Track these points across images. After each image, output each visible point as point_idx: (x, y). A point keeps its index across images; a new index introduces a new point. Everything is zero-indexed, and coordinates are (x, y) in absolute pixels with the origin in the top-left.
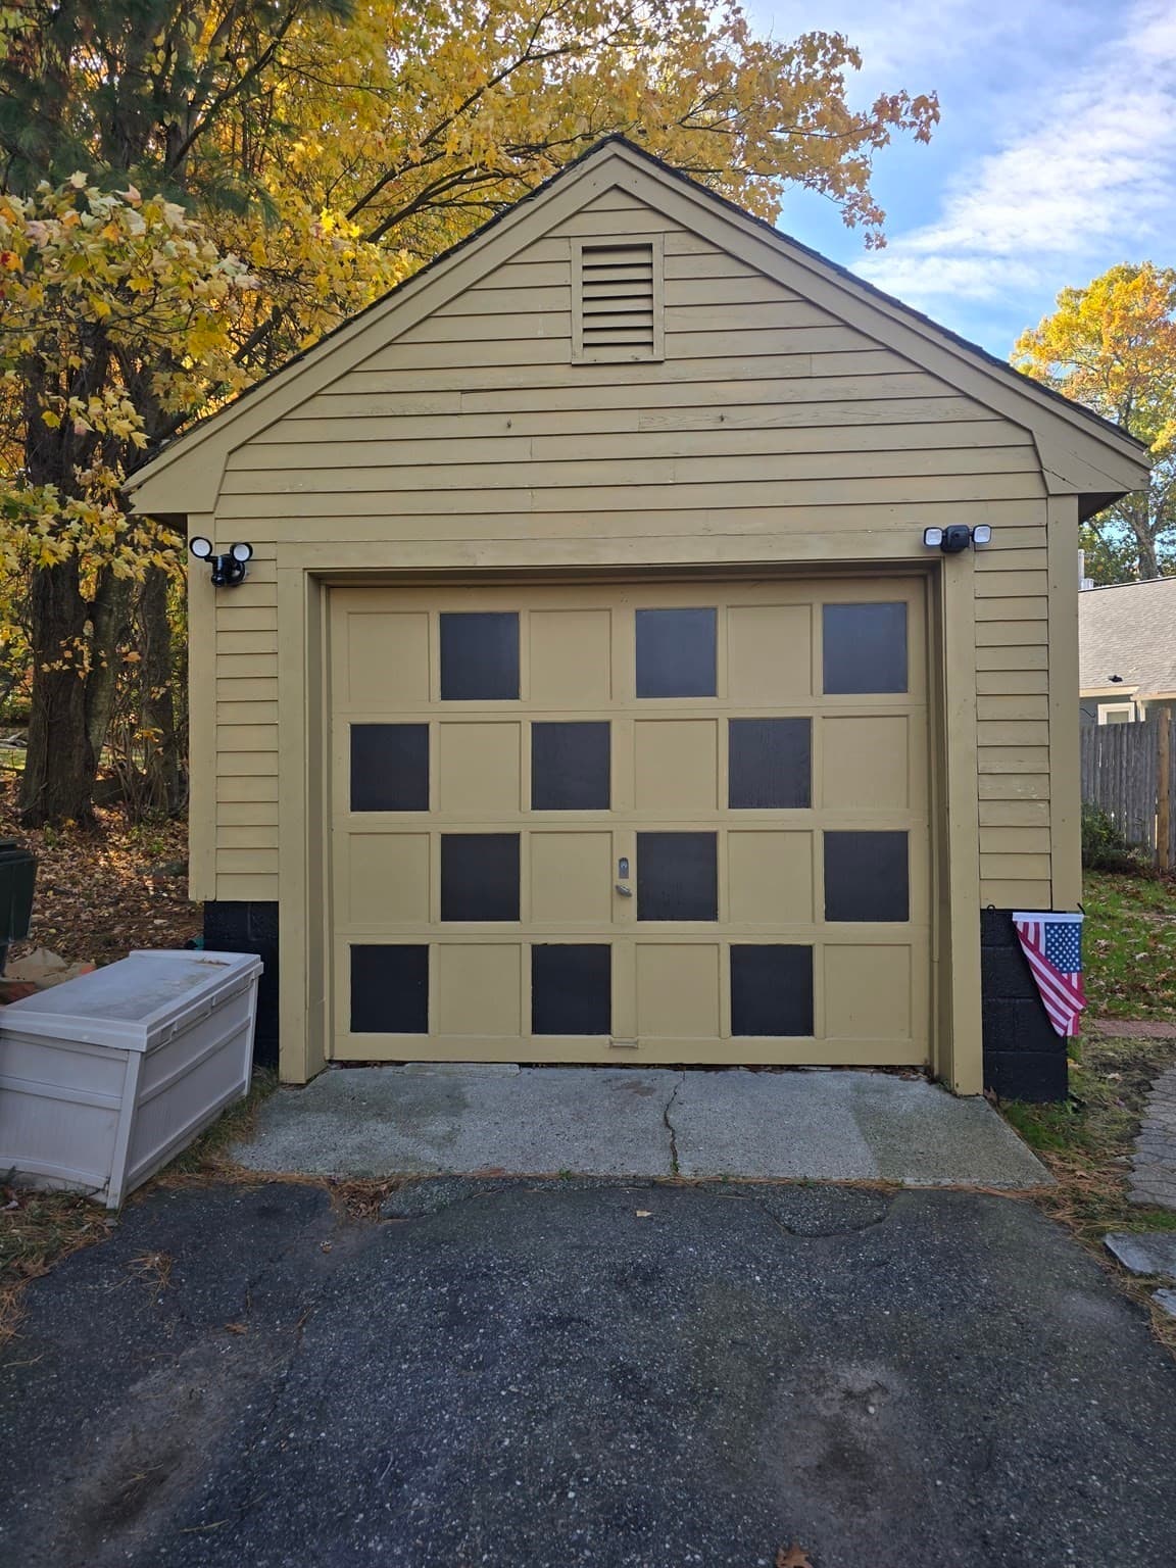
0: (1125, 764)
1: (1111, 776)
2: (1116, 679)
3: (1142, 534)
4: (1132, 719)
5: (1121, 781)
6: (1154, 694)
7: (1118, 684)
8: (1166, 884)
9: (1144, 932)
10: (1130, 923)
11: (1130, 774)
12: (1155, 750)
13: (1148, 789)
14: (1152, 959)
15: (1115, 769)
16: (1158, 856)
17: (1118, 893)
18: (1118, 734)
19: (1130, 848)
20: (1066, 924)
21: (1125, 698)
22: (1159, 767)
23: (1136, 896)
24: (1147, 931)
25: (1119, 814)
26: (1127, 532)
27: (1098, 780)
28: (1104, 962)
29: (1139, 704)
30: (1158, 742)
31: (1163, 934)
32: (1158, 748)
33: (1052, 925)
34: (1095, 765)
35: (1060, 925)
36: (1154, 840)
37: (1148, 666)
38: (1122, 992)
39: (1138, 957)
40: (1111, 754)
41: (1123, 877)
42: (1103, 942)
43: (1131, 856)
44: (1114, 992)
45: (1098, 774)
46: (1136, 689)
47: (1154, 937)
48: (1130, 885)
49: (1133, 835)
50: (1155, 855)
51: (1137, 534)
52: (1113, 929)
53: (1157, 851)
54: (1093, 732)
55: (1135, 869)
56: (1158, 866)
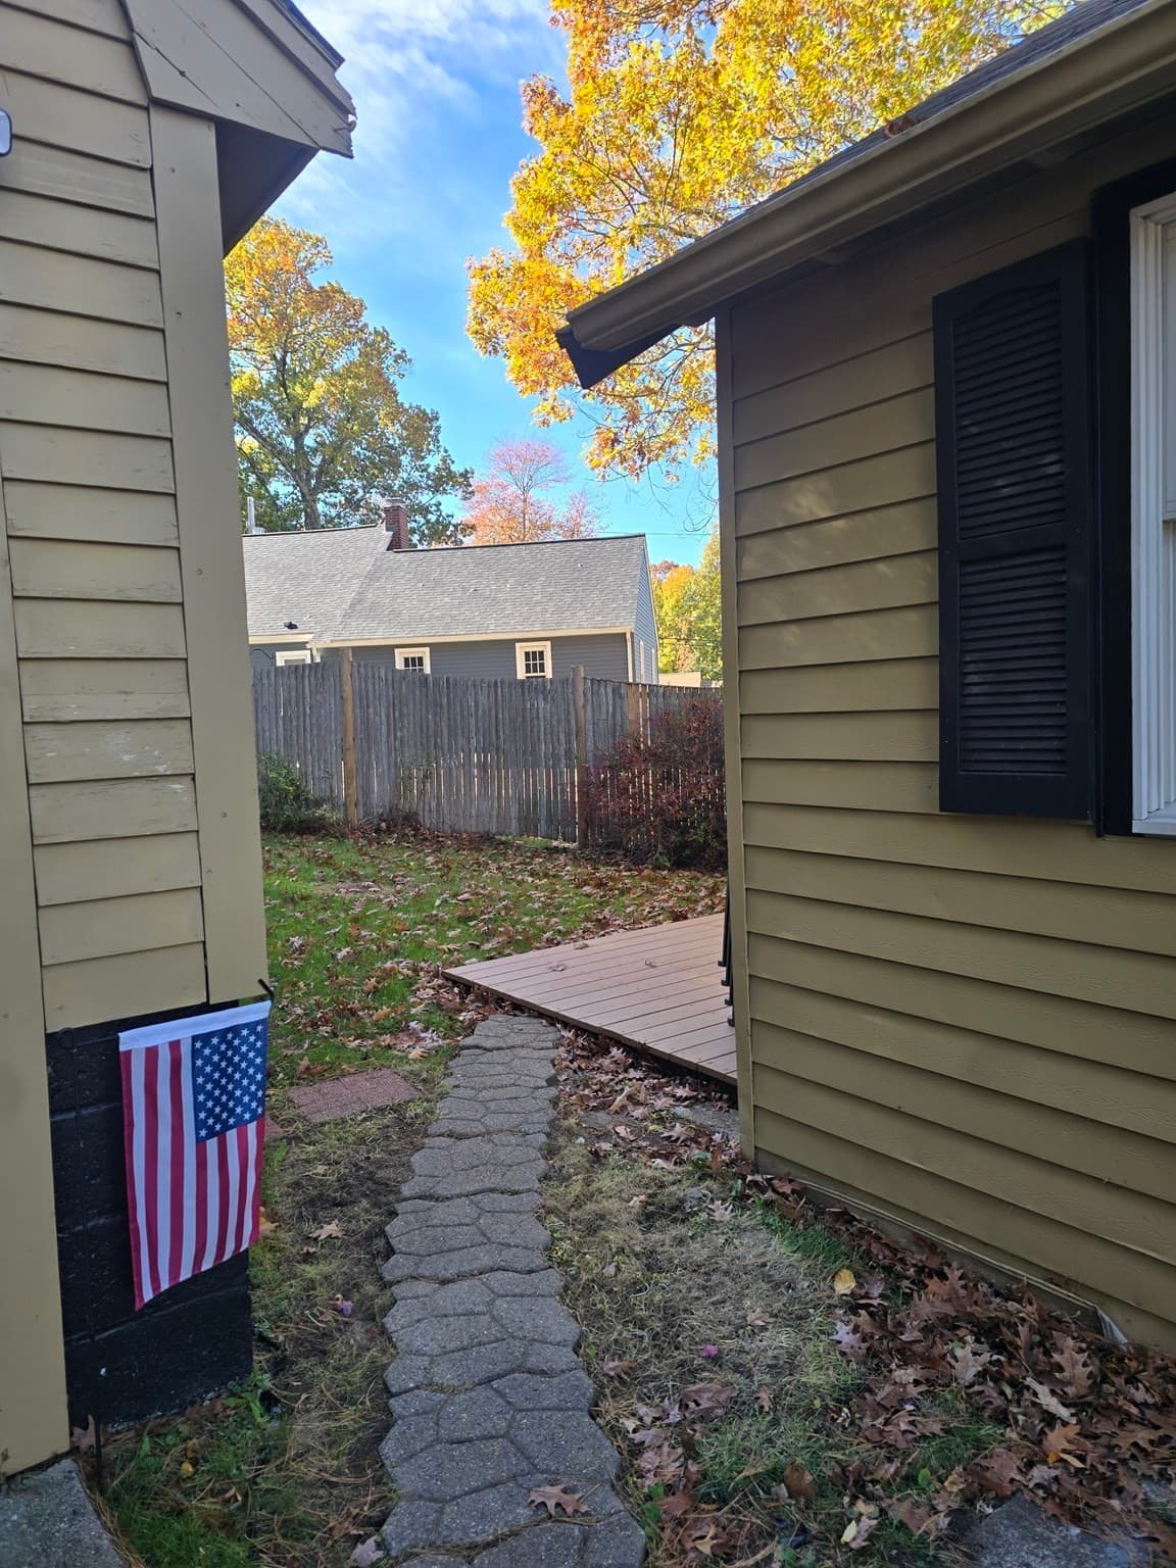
0: (308, 711)
1: (295, 724)
2: (291, 626)
3: (306, 491)
4: (309, 661)
5: (305, 730)
6: (327, 642)
7: (294, 631)
8: (356, 843)
9: (343, 915)
10: (326, 903)
11: (314, 722)
12: (338, 695)
13: (333, 737)
14: (357, 954)
15: (298, 717)
16: (346, 811)
17: (308, 861)
18: (299, 676)
19: (318, 804)
20: (236, 1030)
21: (301, 646)
22: (343, 713)
23: (328, 862)
24: (346, 911)
25: (304, 764)
26: (291, 489)
27: (281, 730)
28: (301, 972)
29: (315, 652)
30: (341, 686)
31: (363, 912)
32: (341, 691)
33: (205, 1038)
34: (277, 713)
35: (222, 1034)
36: (341, 791)
37: (321, 614)
38: (326, 1022)
39: (340, 955)
40: (293, 700)
41: (312, 838)
42: (297, 941)
43: (319, 812)
44: (314, 1025)
45: (281, 722)
46: (311, 636)
47: (355, 920)
48: (320, 847)
49: (320, 788)
50: (342, 808)
51: (301, 491)
52: (307, 916)
53: (345, 805)
54: (273, 674)
55: (324, 827)
56: (347, 822)
